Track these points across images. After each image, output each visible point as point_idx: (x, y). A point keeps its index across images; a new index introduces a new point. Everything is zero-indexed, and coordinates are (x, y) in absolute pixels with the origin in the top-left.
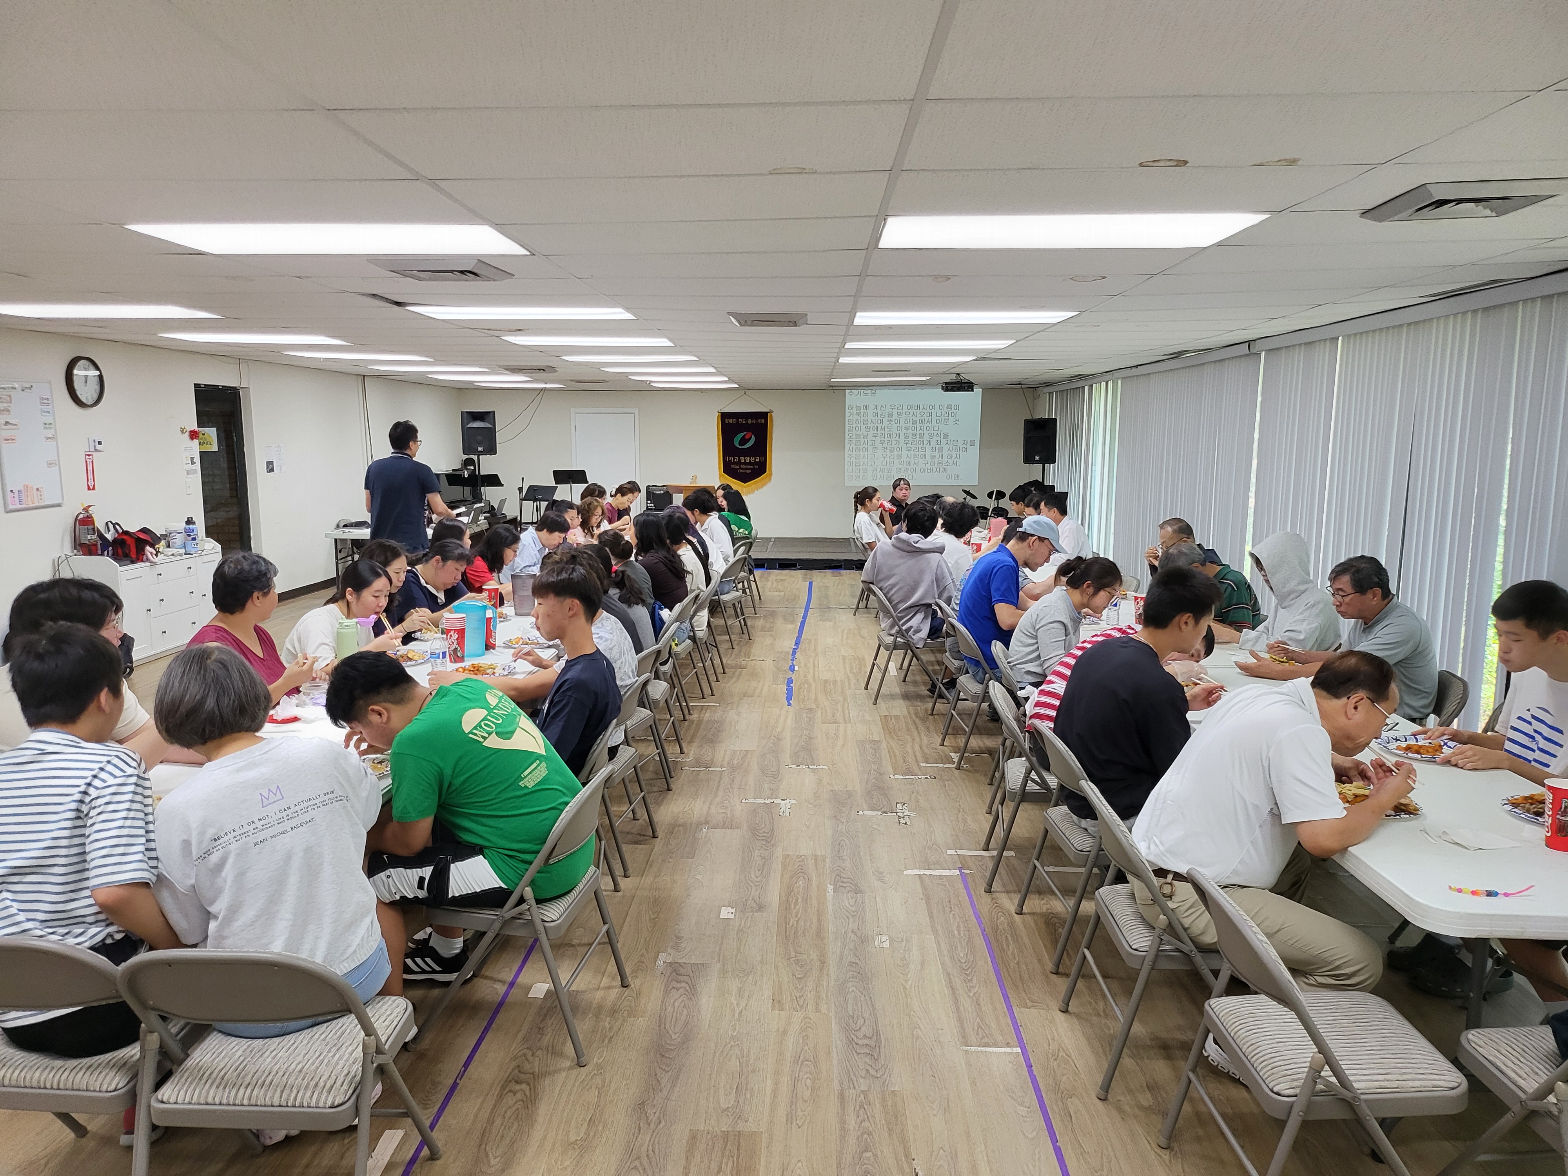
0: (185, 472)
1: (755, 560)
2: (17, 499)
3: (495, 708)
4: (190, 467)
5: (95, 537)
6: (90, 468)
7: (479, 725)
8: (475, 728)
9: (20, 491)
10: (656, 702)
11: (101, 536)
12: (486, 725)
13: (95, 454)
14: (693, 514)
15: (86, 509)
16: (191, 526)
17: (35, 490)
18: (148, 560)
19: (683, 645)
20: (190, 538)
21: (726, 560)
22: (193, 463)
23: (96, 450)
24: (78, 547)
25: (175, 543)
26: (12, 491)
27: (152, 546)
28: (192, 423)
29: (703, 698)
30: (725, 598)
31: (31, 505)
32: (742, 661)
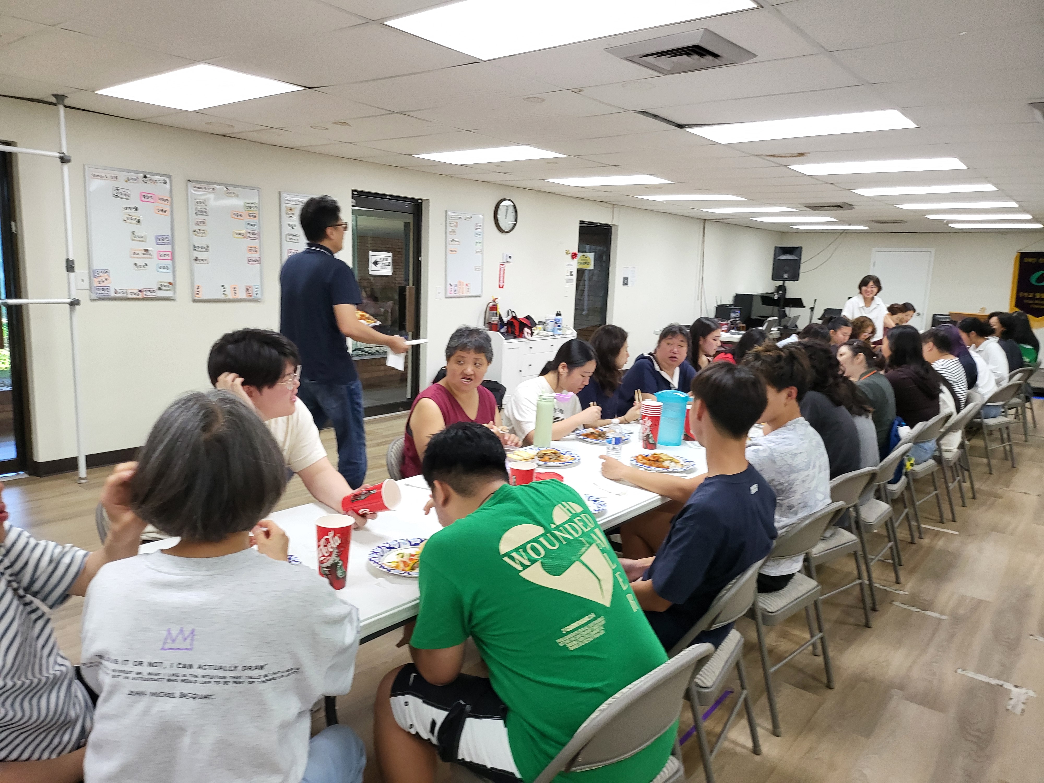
0: (565, 281)
1: (1034, 389)
2: (453, 290)
3: (557, 528)
4: (569, 277)
5: (497, 319)
6: (502, 273)
7: (524, 547)
8: (517, 550)
9: (456, 285)
10: (869, 526)
11: (501, 319)
12: (534, 549)
13: (507, 265)
14: (969, 336)
15: (494, 300)
16: (559, 317)
17: (465, 285)
18: (525, 337)
19: (924, 465)
20: (557, 325)
21: (998, 383)
22: (571, 275)
23: (508, 262)
24: (486, 325)
25: (548, 328)
26: (450, 284)
27: (530, 328)
28: (574, 248)
29: (942, 522)
30: (991, 422)
31: (462, 295)
32: (999, 489)
